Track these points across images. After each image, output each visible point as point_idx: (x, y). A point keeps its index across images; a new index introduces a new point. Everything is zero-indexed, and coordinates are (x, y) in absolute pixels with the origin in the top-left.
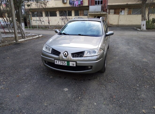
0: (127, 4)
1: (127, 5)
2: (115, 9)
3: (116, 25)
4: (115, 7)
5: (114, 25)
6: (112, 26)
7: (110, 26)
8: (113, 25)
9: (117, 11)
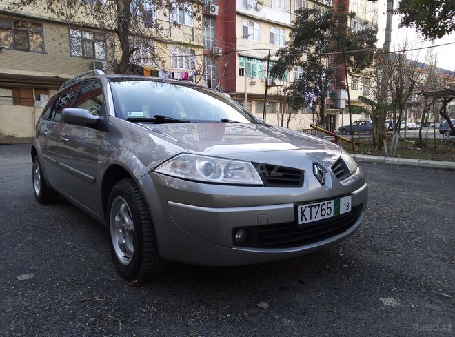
0: (57, 77)
1: (54, 81)
2: (15, 88)
3: (28, 138)
4: (15, 82)
5: (22, 139)
6: (14, 143)
7: (7, 142)
8: (17, 139)
9: (24, 94)
